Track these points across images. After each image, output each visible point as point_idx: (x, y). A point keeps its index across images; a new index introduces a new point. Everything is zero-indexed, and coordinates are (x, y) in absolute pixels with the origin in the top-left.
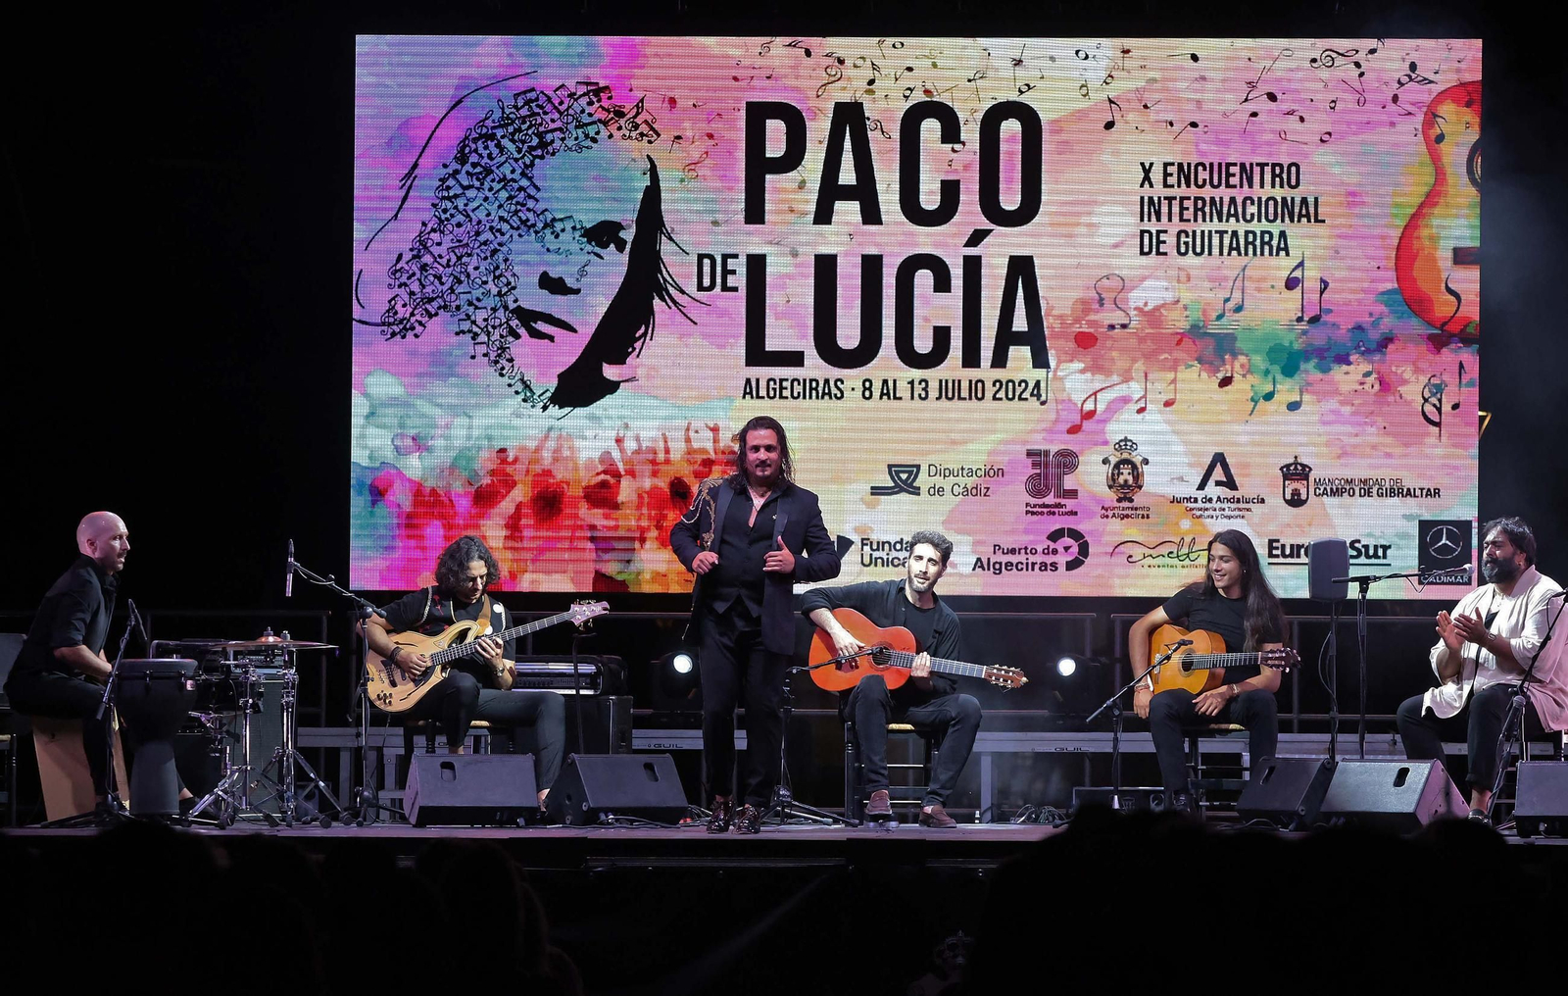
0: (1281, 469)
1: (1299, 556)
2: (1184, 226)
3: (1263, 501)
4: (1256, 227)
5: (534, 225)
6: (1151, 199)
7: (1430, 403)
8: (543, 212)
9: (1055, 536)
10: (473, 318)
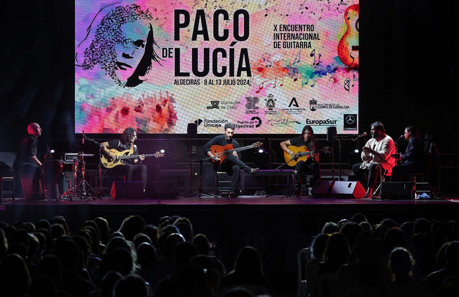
0: (310, 102)
1: (314, 123)
2: (285, 41)
3: (305, 110)
4: (303, 41)
5: (121, 41)
6: (276, 34)
7: (346, 85)
8: (123, 38)
9: (253, 119)
10: (106, 64)
